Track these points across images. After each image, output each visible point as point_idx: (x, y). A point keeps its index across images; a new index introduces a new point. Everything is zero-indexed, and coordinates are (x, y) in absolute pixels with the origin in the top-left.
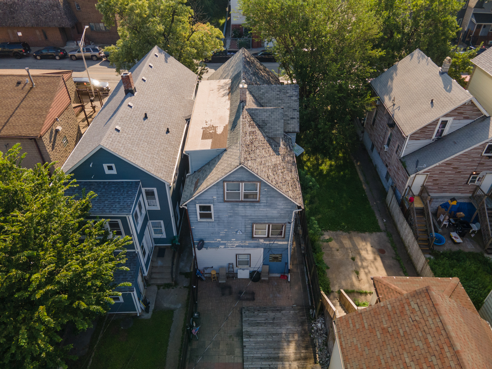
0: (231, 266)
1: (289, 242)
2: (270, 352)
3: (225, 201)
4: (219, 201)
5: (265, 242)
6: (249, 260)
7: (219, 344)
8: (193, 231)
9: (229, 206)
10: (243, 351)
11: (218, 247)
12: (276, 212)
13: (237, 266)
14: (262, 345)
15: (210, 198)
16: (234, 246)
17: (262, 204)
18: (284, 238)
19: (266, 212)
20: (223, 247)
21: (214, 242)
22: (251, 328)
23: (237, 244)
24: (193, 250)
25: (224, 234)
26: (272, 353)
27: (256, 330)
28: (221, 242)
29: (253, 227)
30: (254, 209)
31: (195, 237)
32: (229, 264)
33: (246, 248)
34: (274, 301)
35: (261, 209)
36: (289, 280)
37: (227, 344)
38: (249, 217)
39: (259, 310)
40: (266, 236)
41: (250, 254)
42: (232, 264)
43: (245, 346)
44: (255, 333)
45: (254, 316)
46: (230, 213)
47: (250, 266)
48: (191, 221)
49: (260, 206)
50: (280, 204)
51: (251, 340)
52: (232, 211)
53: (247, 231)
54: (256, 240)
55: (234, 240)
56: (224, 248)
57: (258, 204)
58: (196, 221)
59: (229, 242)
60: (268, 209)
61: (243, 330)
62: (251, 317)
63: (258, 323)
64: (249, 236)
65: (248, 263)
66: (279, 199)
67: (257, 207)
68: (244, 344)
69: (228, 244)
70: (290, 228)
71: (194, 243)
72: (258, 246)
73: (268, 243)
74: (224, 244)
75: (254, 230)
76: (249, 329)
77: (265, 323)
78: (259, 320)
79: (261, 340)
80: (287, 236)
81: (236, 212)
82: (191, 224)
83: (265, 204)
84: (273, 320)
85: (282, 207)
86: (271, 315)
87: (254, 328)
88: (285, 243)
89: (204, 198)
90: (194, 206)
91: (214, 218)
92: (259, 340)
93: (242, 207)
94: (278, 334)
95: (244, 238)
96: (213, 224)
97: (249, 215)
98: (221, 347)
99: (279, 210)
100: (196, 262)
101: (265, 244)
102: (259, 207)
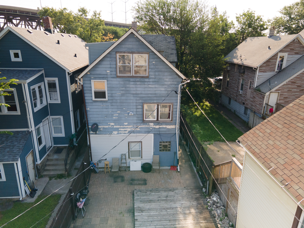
0: (124, 157)
1: (177, 126)
2: (165, 224)
3: (118, 77)
4: (112, 76)
5: (154, 126)
6: (141, 150)
7: (108, 220)
8: (88, 113)
9: (121, 83)
10: (134, 224)
11: (111, 133)
12: (163, 89)
13: (129, 158)
14: (156, 217)
15: (104, 73)
16: (127, 132)
17: (151, 80)
18: (172, 120)
19: (155, 89)
20: (115, 133)
21: (107, 127)
22: (143, 204)
23: (129, 130)
24: (88, 137)
25: (117, 116)
26: (167, 225)
27: (149, 206)
28: (115, 127)
29: (143, 108)
30: (143, 86)
31: (89, 122)
32: (122, 154)
33: (138, 134)
34: (166, 185)
35: (150, 86)
36: (179, 170)
37: (116, 220)
38: (140, 96)
39: (151, 191)
40: (156, 119)
41: (141, 142)
42: (125, 155)
43: (137, 220)
44: (147, 208)
45: (147, 195)
46: (122, 90)
47: (142, 158)
48: (87, 101)
49: (149, 81)
50: (167, 80)
51: (143, 214)
52: (124, 89)
53: (138, 113)
54: (146, 125)
55: (126, 124)
56: (117, 134)
57: (147, 80)
58: (91, 101)
59: (122, 127)
60: (156, 86)
61: (135, 206)
62: (144, 196)
63: (150, 200)
64: (140, 119)
65: (140, 154)
66: (166, 74)
67: (146, 83)
68: (135, 218)
69: (121, 129)
70: (177, 108)
71: (88, 128)
72: (148, 132)
73: (157, 127)
74: (117, 129)
75: (145, 112)
76: (141, 205)
77: (158, 200)
78: (151, 198)
79: (155, 213)
80: (174, 119)
81: (128, 89)
82: (87, 104)
83: (154, 80)
84: (166, 198)
85: (169, 83)
86: (164, 194)
87: (146, 204)
88: (173, 127)
89: (98, 72)
90: (89, 81)
91: (108, 96)
92: (152, 214)
93: (133, 83)
94: (173, 208)
95: (136, 121)
96: (107, 104)
97: (139, 92)
98: (109, 222)
99: (166, 86)
100: (91, 153)
101: (154, 128)
102: (148, 83)
